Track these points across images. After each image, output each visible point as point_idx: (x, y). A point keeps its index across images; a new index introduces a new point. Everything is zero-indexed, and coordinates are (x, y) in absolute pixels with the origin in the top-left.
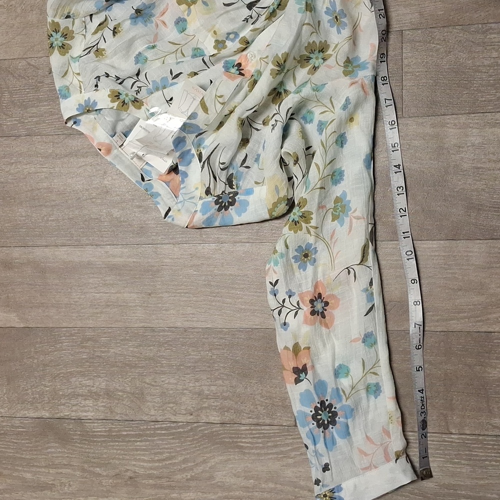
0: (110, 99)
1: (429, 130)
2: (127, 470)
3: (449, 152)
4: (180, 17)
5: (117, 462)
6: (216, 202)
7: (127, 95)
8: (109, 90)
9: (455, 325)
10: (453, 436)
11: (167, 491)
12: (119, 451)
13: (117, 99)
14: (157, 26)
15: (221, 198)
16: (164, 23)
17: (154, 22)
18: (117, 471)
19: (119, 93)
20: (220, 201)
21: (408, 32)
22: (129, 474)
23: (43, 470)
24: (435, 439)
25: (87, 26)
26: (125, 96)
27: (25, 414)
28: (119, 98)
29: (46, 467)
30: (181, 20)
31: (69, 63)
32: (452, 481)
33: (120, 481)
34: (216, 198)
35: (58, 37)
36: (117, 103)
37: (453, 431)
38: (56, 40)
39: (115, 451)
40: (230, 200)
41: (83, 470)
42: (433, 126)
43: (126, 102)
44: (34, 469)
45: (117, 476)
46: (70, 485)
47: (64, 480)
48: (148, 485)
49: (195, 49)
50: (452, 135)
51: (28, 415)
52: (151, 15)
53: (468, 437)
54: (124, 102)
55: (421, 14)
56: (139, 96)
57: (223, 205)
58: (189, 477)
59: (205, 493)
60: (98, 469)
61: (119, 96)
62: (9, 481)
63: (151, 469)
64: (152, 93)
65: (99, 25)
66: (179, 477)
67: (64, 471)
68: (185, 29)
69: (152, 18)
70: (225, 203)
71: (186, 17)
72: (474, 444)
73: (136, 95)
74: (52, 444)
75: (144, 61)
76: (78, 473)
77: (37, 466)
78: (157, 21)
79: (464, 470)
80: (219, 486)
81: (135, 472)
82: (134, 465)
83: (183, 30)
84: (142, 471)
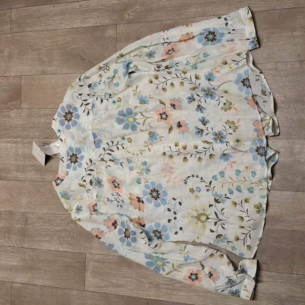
1: (288, 145)
2: (155, 281)
3: (295, 155)
5: (151, 277)
9: (297, 228)
10: (294, 275)
11: (172, 291)
12: (152, 273)
18: (151, 281)
21: (280, 104)
22: (156, 283)
23: (120, 279)
24: (287, 276)
27: (114, 254)
29: (121, 277)
32: (294, 294)
33: (152, 285)
37: (294, 273)
39: (151, 272)
41: (137, 280)
42: (289, 143)
44: (117, 278)
45: (151, 283)
46: (131, 286)
47: (129, 283)
48: (164, 288)
50: (297, 148)
51: (115, 255)
53: (300, 276)
55: (285, 97)
58: (181, 286)
59: (188, 293)
60: (143, 280)
62: (106, 283)
63: (165, 281)
66: (177, 285)
67: (129, 280)
72: (303, 279)
74: (125, 268)
76: (135, 281)
77: (118, 277)
79: (298, 290)
80: (194, 291)
81: (158, 282)
82: (158, 279)
84: (161, 282)
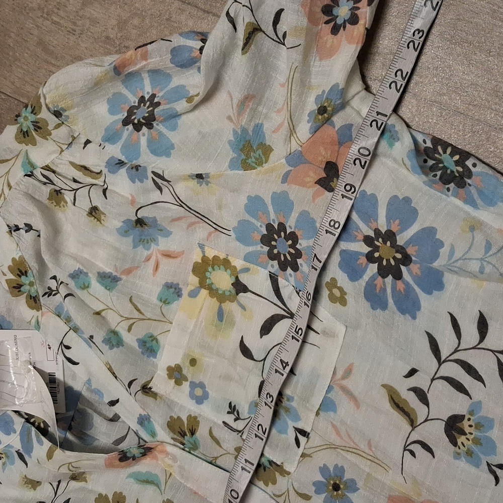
0: (11, 264)
4: (178, 284)
7: (32, 284)
8: (20, 254)
13: (18, 274)
14: (148, 259)
16: (157, 267)
17: (150, 252)
19: (26, 272)
26: (27, 282)
28: (20, 276)
30: (175, 289)
31: (18, 155)
35: (30, 118)
36: (13, 277)
38: (26, 118)
43: (22, 289)
49: (151, 337)
52: (155, 241)
54: (21, 286)
56: (43, 300)
61: (23, 274)
64: (59, 316)
68: (168, 303)
69: (152, 244)
71: (185, 293)
73: (41, 294)
75: (83, 286)
78: (154, 254)
83: (166, 302)
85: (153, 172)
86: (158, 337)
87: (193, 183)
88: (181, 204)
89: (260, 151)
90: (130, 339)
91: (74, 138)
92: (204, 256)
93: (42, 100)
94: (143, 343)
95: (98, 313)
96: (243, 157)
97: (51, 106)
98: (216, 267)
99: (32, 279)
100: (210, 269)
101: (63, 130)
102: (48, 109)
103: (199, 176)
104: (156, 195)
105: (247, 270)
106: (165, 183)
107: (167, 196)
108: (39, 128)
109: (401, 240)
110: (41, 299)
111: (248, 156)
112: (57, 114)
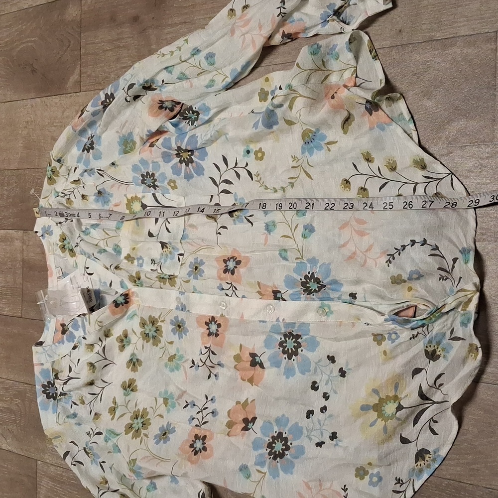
0: (59, 238)
6: (49, 383)
7: (69, 243)
8: (62, 231)
15: (52, 386)
19: (65, 238)
20: (50, 386)
25: (70, 175)
26: (67, 243)
31: (52, 192)
34: (52, 382)
35: (49, 169)
36: (61, 244)
40: (51, 394)
49: (116, 245)
54: (64, 246)
57: (47, 388)
61: (64, 240)
64: (82, 254)
65: (74, 181)
69: (110, 203)
70: (48, 390)
73: (74, 247)
75: (87, 234)
85: (97, 170)
86: (119, 244)
87: (113, 168)
88: (113, 179)
89: (131, 144)
90: (110, 249)
91: (70, 171)
92: (128, 199)
93: (51, 158)
94: (115, 250)
95: (96, 245)
96: (124, 147)
97: (55, 159)
98: (133, 202)
99: (69, 241)
100: (132, 204)
101: (63, 167)
102: (55, 160)
103: (113, 164)
104: (102, 179)
105: (144, 197)
106: (102, 172)
107: (106, 178)
108: (54, 172)
109: (183, 147)
110: (74, 249)
111: (126, 147)
112: (59, 161)
